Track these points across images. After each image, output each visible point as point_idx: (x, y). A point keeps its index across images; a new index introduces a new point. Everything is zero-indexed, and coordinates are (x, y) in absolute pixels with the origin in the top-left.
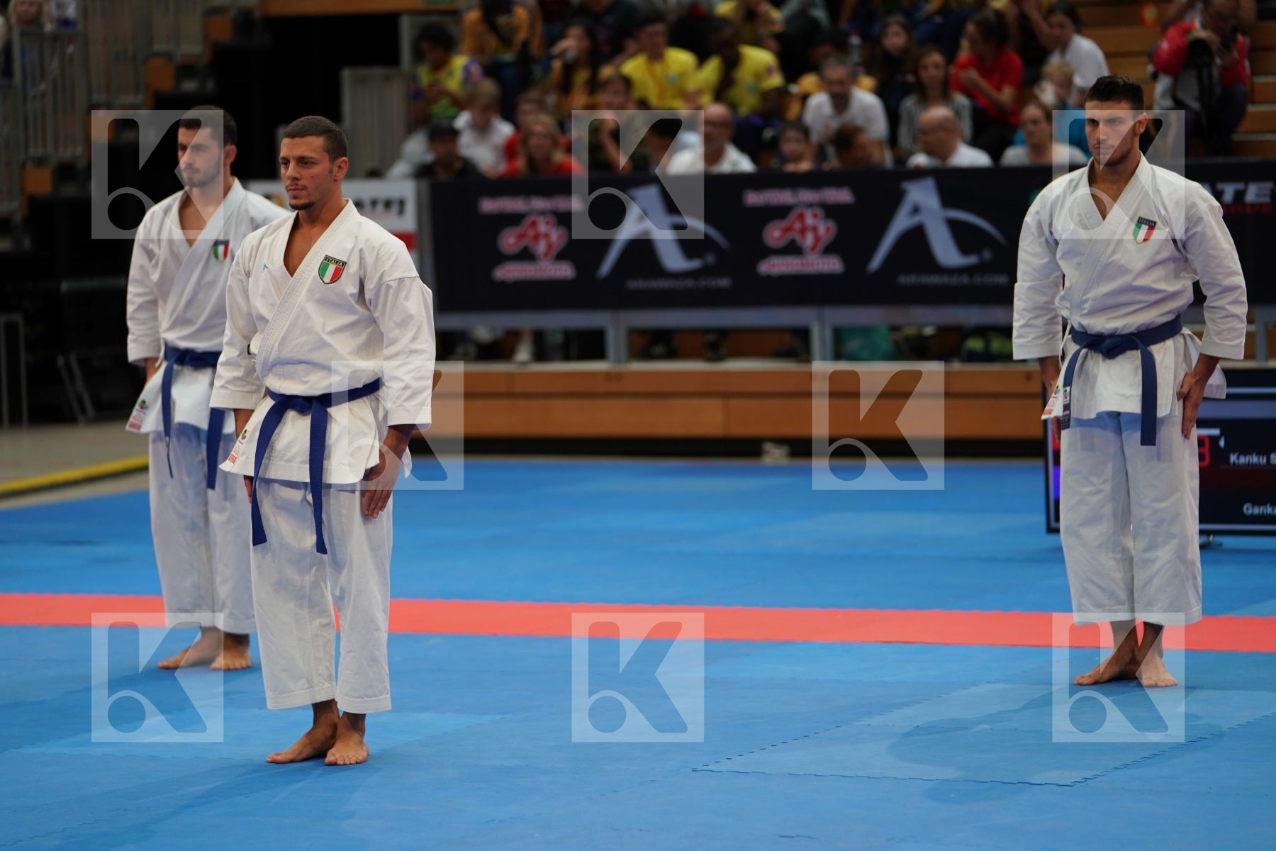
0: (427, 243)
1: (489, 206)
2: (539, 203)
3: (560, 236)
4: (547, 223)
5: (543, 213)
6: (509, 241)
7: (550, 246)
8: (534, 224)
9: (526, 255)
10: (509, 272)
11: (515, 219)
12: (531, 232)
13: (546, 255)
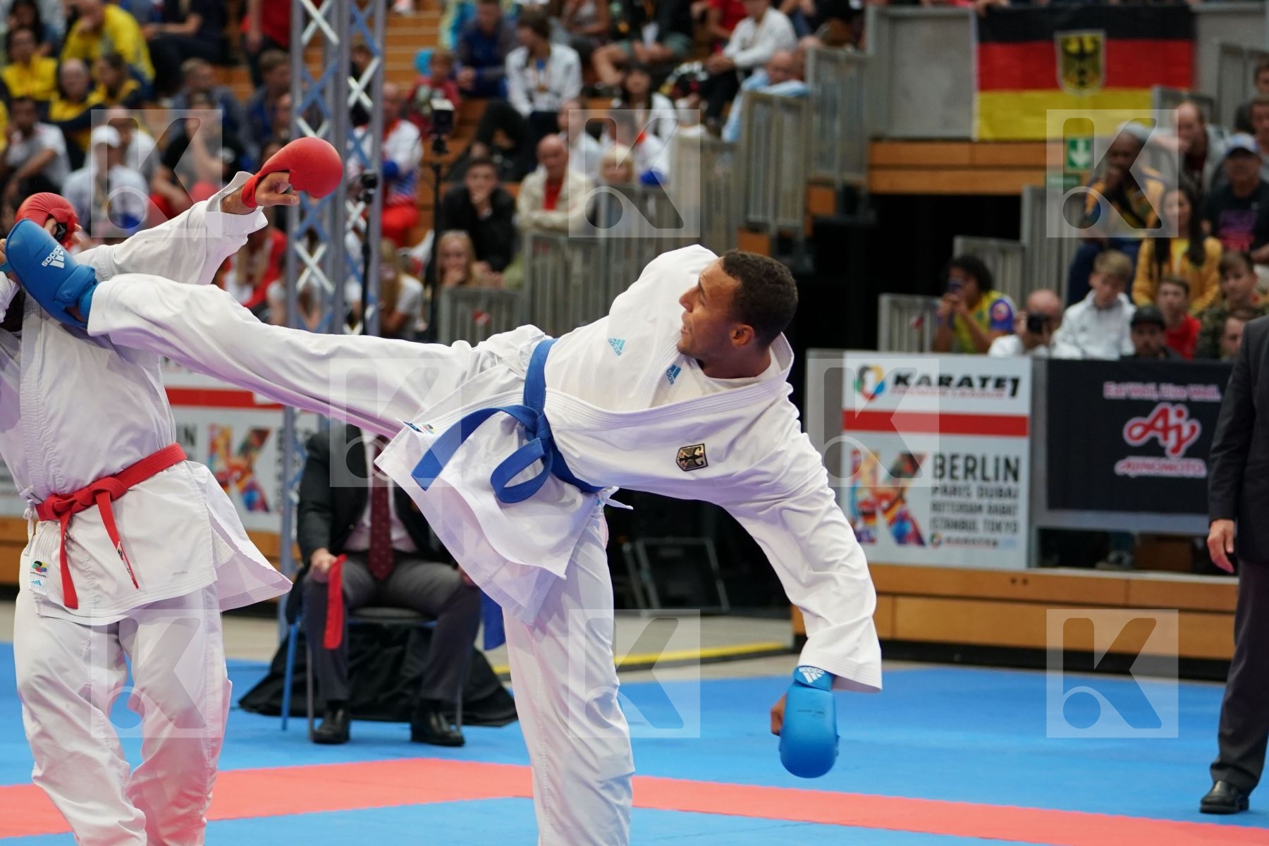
0: (1042, 431)
1: (1113, 391)
2: (1171, 391)
3: (1193, 429)
4: (1180, 414)
5: (1174, 402)
6: (1134, 431)
7: (1180, 441)
8: (1164, 414)
9: (1153, 449)
10: (1132, 467)
11: (1144, 407)
12: (1160, 424)
13: (1175, 450)
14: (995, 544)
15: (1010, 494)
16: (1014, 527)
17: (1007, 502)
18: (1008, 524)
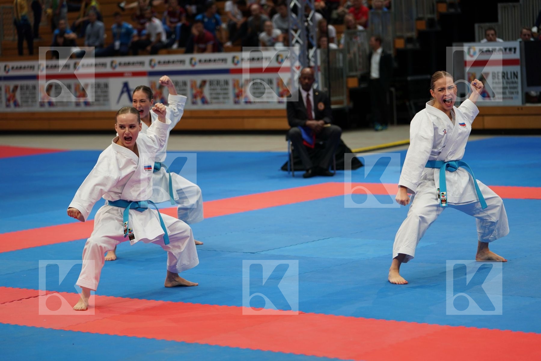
0: (524, 63)
14: (512, 98)
15: (516, 83)
16: (517, 93)
17: (515, 85)
18: (515, 92)
